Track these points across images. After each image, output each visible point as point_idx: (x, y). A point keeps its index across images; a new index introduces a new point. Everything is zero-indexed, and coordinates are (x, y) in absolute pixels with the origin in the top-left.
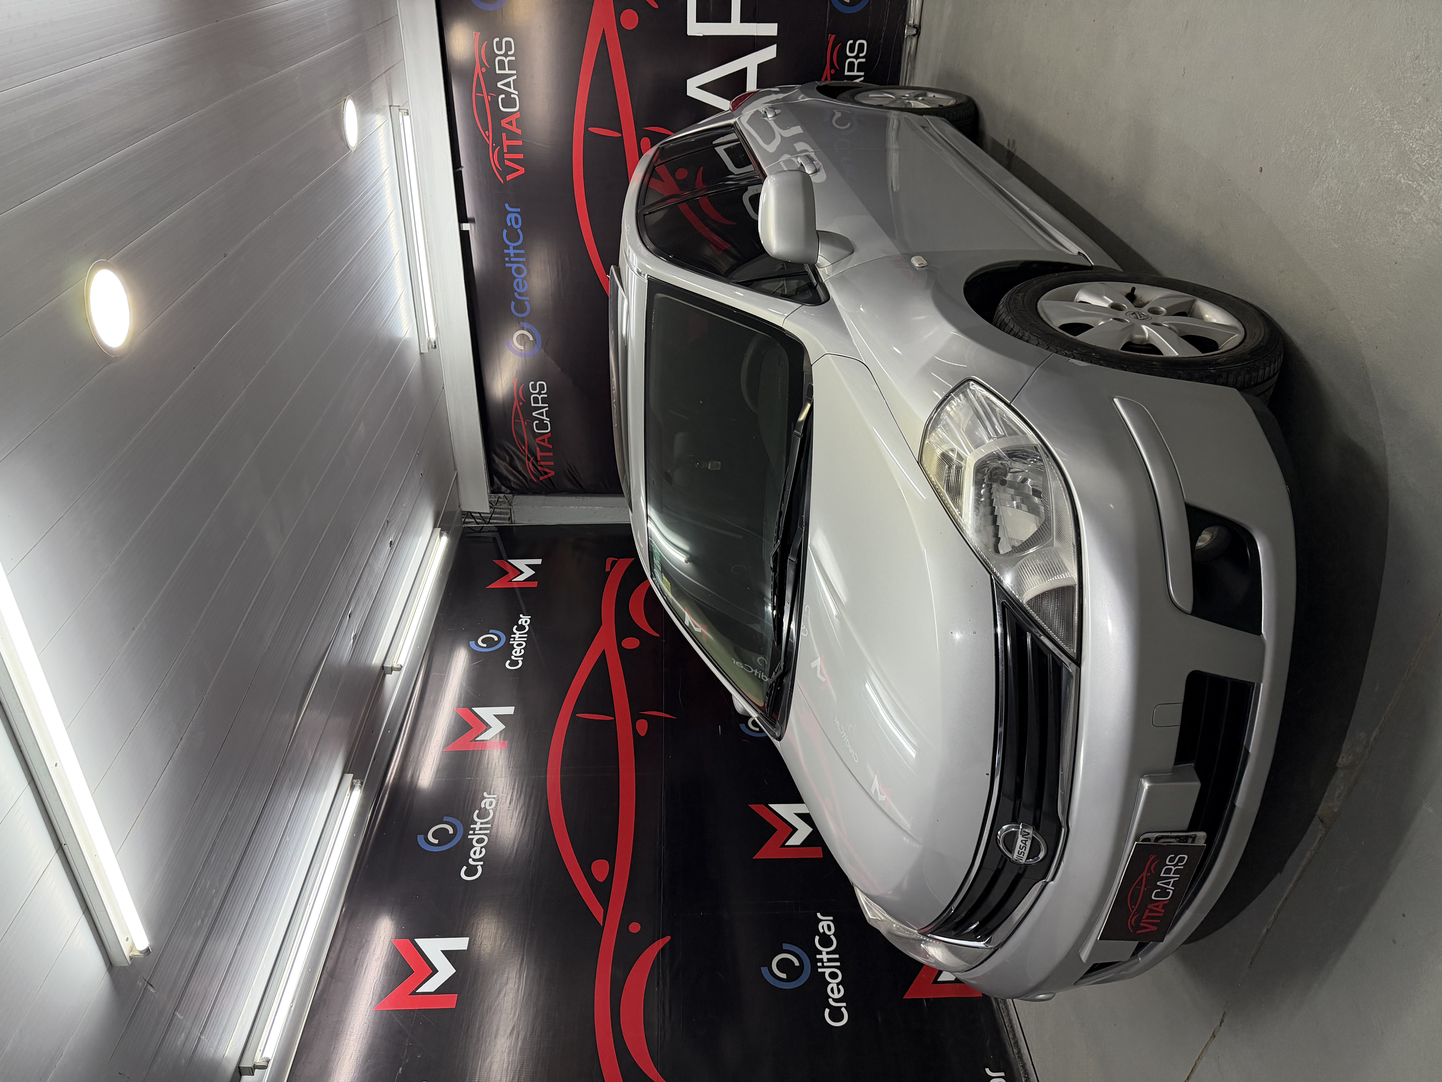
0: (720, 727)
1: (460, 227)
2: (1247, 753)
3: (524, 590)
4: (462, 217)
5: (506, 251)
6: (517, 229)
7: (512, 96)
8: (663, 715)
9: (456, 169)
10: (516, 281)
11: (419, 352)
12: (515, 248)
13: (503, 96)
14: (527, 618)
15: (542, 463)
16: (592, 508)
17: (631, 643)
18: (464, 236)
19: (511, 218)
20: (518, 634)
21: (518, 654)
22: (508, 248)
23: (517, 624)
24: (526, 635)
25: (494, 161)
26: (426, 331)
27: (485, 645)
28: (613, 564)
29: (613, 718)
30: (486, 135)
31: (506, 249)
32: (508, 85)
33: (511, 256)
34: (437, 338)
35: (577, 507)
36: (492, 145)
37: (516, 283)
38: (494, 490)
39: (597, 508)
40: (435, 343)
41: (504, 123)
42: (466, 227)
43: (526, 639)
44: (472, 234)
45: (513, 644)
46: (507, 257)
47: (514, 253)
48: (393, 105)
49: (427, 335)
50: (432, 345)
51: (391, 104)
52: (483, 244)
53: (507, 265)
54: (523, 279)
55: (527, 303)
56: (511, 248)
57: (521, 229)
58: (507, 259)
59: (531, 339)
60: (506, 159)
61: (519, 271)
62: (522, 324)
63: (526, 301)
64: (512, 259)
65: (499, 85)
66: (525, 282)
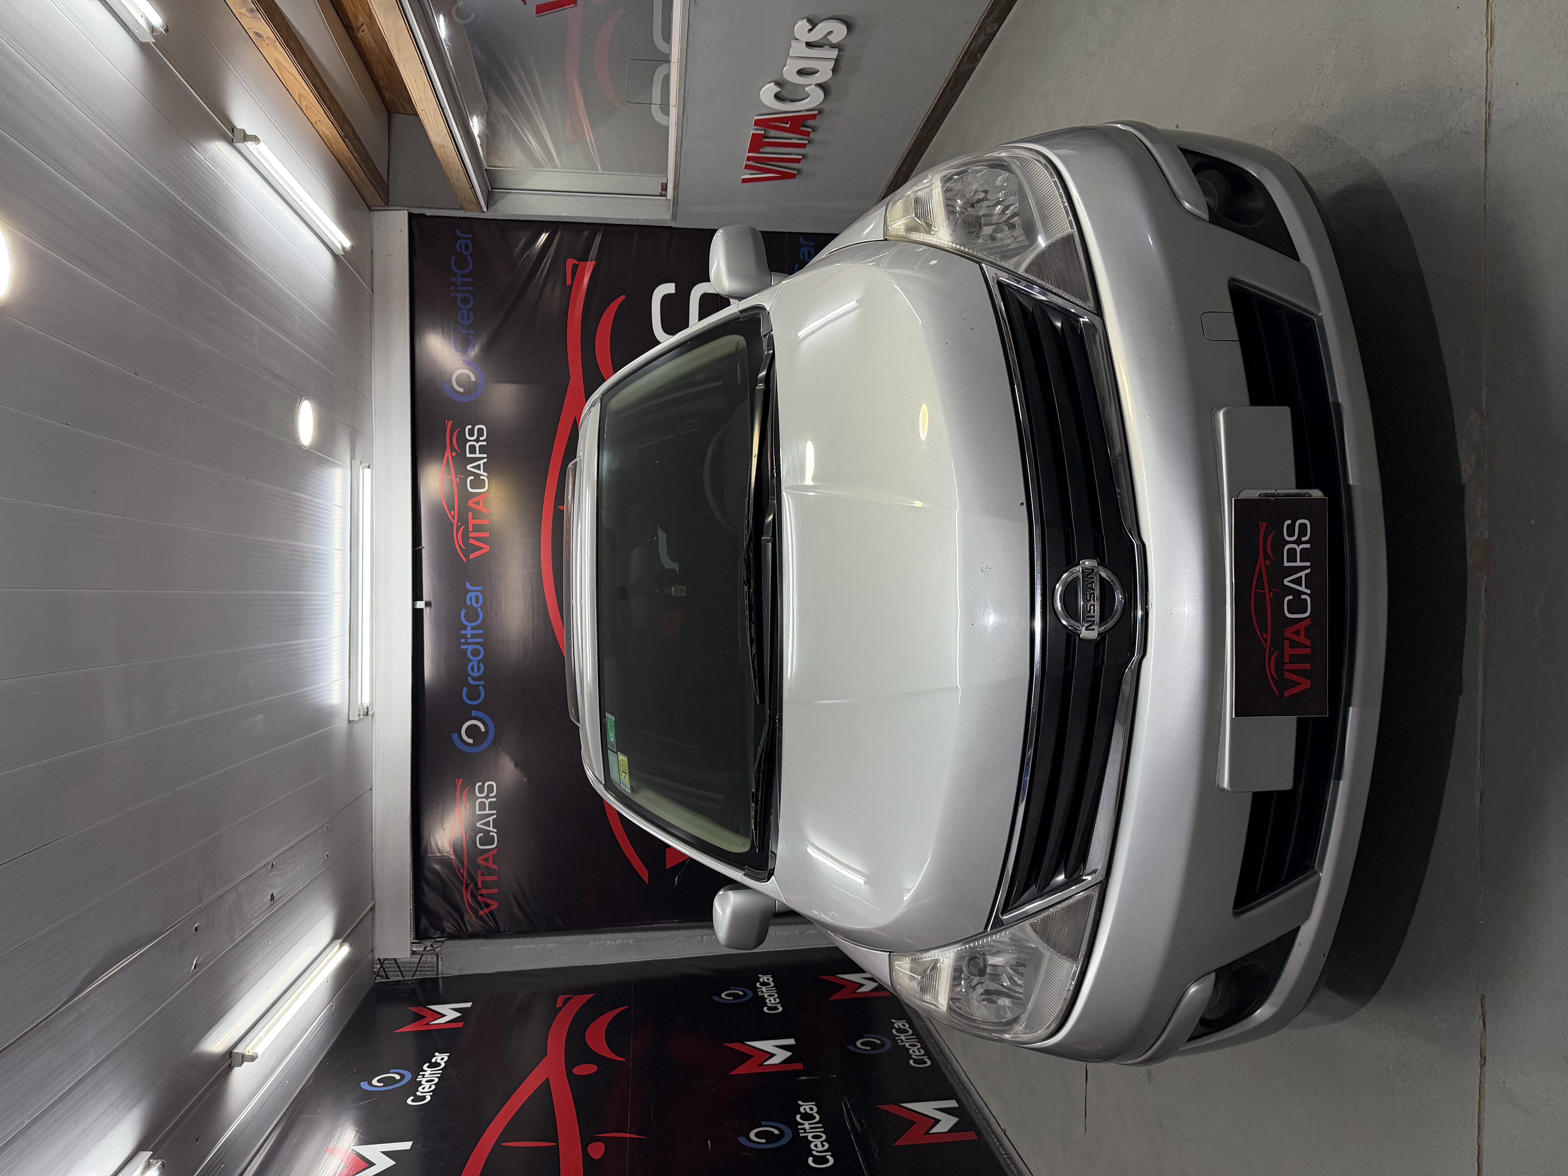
0: (709, 1142)
1: (413, 605)
2: (1338, 406)
3: (444, 1031)
4: (417, 595)
5: (462, 632)
6: (477, 608)
7: (482, 477)
8: (628, 1135)
9: (416, 547)
10: (471, 664)
11: (347, 719)
12: (473, 628)
13: (472, 478)
14: (446, 1057)
15: (484, 891)
16: (543, 945)
17: (585, 1070)
18: (417, 616)
19: (471, 598)
20: (428, 1071)
21: (426, 1090)
22: (465, 628)
23: (430, 1062)
24: (441, 1072)
25: (458, 538)
26: (359, 696)
27: (382, 1084)
28: (566, 1002)
29: (555, 1144)
30: (451, 515)
31: (463, 630)
32: (478, 467)
33: (468, 637)
34: (372, 703)
35: (523, 946)
36: (457, 524)
37: (471, 666)
38: (420, 935)
39: (550, 945)
40: (367, 709)
41: (470, 503)
42: (420, 605)
43: (439, 1075)
44: (426, 615)
45: (421, 1081)
46: (463, 638)
47: (471, 634)
48: (354, 459)
49: (359, 700)
50: (364, 712)
51: (353, 458)
52: (438, 626)
53: (463, 647)
54: (479, 662)
55: (481, 688)
56: (469, 628)
57: (481, 607)
58: (463, 641)
59: (483, 729)
60: (471, 538)
61: (476, 653)
62: (474, 713)
63: (481, 686)
64: (469, 641)
65: (469, 467)
66: (481, 664)
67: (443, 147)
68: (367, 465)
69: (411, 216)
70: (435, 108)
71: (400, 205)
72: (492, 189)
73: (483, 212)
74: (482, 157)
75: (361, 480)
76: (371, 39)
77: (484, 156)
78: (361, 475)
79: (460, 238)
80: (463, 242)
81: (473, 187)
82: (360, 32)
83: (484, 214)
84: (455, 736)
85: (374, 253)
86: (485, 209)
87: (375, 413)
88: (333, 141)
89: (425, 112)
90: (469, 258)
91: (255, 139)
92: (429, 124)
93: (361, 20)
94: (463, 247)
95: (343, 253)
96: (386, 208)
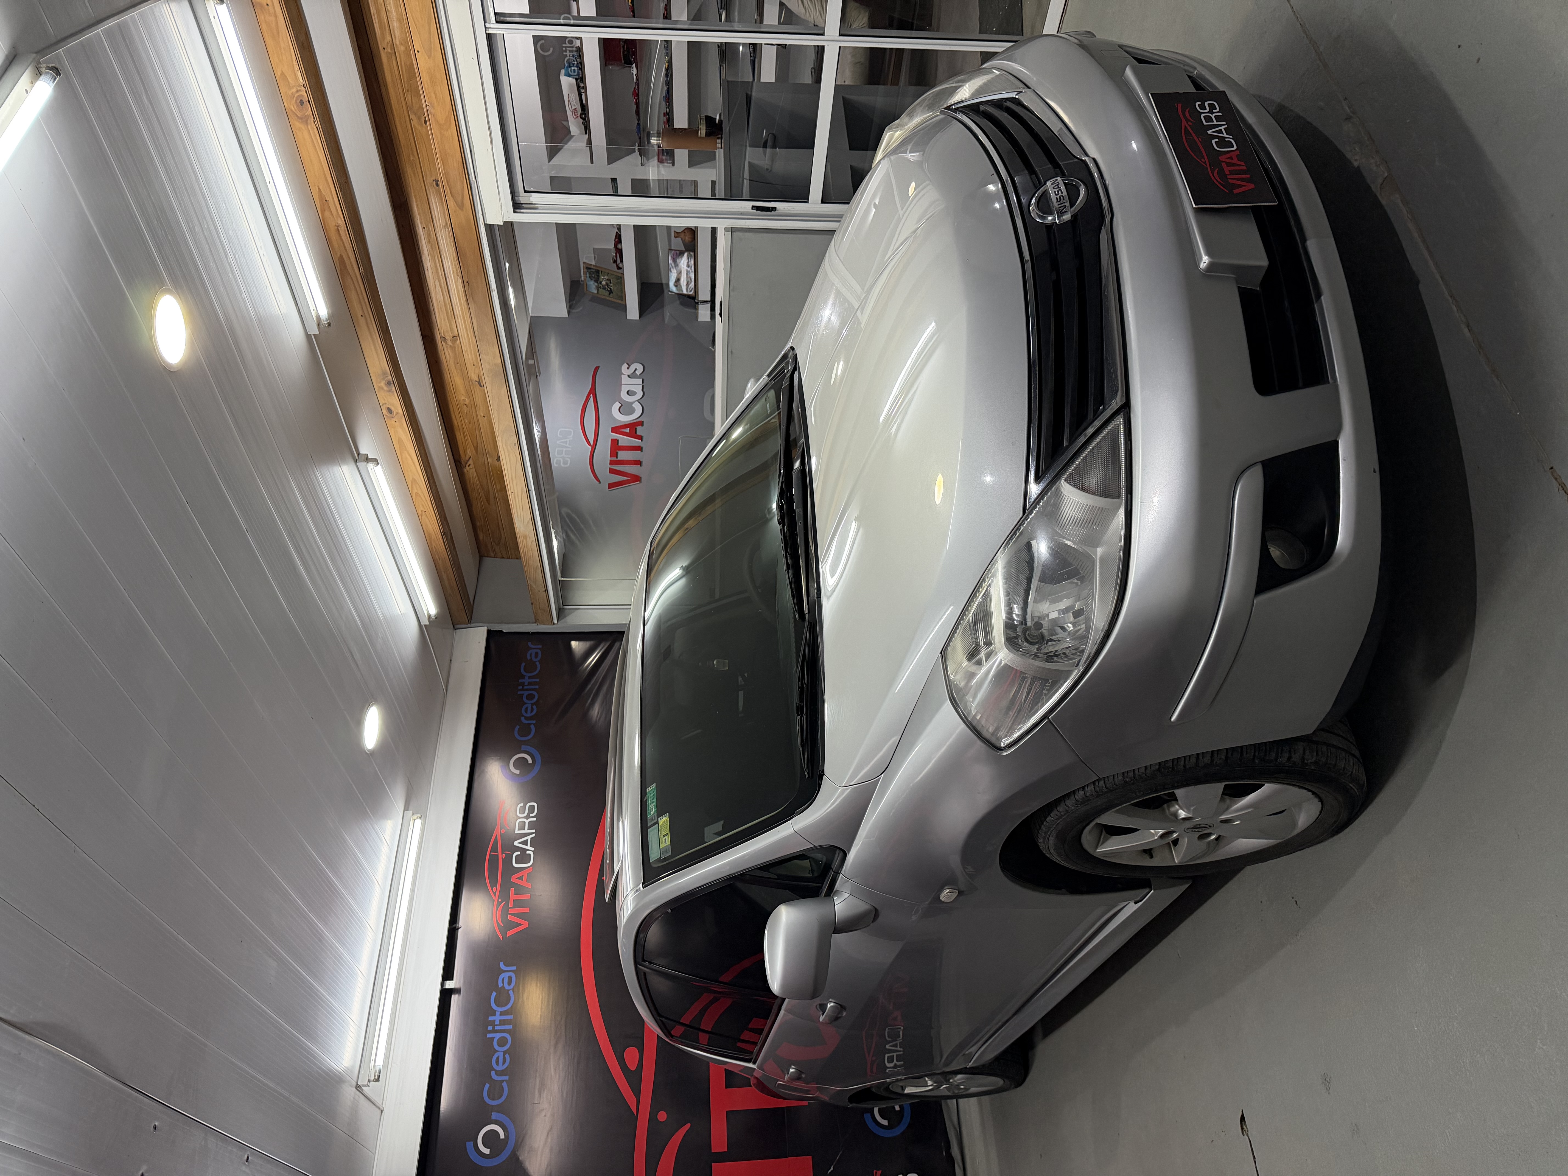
1: (443, 984)
4: (448, 973)
5: (490, 1018)
6: (509, 990)
7: (528, 852)
9: (453, 924)
10: (496, 1056)
11: (355, 1083)
12: (502, 1013)
13: (518, 852)
18: (446, 996)
19: (503, 979)
22: (494, 1013)
25: (497, 916)
26: (373, 1057)
30: (492, 892)
31: (491, 1016)
32: (525, 843)
33: (496, 1024)
34: (386, 1068)
36: (496, 902)
37: (496, 1058)
40: (380, 1072)
42: (449, 985)
46: (490, 1025)
47: (500, 1020)
48: (408, 810)
49: (372, 1063)
50: (375, 1076)
51: (406, 808)
52: (465, 1013)
53: (489, 1035)
54: (505, 1053)
55: (505, 1085)
56: (498, 1013)
57: (513, 989)
58: (490, 1028)
59: (502, 1136)
60: (510, 914)
61: (502, 1042)
62: (494, 1116)
63: (505, 1082)
64: (497, 1028)
65: (516, 843)
66: (507, 1056)
67: (525, 537)
68: (419, 815)
69: (489, 632)
70: (522, 488)
71: (482, 622)
72: (563, 605)
73: (554, 624)
74: (557, 564)
75: (410, 831)
76: (476, 480)
77: (559, 563)
78: (411, 826)
79: (531, 649)
80: (534, 651)
81: (546, 590)
82: (467, 467)
83: (555, 626)
84: (470, 1145)
85: (452, 661)
86: (556, 621)
87: (433, 793)
88: (433, 537)
89: (514, 495)
90: (538, 663)
91: (375, 461)
92: (517, 508)
93: (469, 453)
94: (533, 656)
95: (427, 623)
96: (469, 625)
